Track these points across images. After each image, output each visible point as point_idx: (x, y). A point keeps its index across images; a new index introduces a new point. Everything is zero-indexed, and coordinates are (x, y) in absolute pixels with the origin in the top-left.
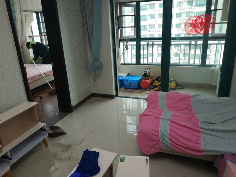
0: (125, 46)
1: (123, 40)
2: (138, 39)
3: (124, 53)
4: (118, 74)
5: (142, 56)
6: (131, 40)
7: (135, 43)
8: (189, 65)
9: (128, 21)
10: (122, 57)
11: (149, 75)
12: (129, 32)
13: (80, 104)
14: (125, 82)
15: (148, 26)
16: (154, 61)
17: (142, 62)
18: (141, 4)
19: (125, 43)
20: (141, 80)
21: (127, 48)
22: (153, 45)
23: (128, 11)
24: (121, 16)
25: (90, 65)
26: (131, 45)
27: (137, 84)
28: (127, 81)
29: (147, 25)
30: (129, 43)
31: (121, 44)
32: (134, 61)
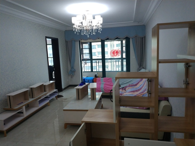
0: (85, 63)
1: (84, 60)
2: (91, 60)
3: (84, 66)
4: (83, 77)
5: (93, 68)
6: (88, 60)
8: (116, 71)
9: (86, 51)
10: (84, 68)
11: (98, 76)
12: (87, 56)
14: (86, 80)
15: (96, 53)
16: (100, 70)
17: (94, 70)
18: (92, 43)
19: (85, 62)
20: (94, 78)
21: (86, 64)
22: (99, 62)
23: (86, 46)
24: (82, 49)
25: (69, 71)
26: (88, 62)
27: (92, 81)
28: (87, 79)
30: (87, 61)
31: (83, 62)
32: (90, 70)
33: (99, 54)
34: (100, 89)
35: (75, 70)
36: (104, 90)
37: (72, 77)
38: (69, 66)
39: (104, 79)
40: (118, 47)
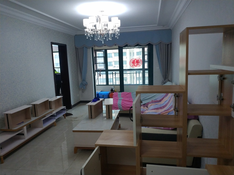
0: (99, 75)
1: (97, 71)
2: (107, 70)
3: (98, 79)
4: (96, 91)
5: (109, 81)
6: (102, 71)
7: (105, 73)
8: (136, 85)
9: (100, 60)
11: (114, 90)
12: (101, 67)
13: (75, 105)
14: (100, 95)
16: (117, 83)
17: (109, 84)
18: (108, 51)
19: (99, 73)
20: (110, 93)
22: (115, 74)
23: (100, 54)
24: (96, 57)
25: (80, 84)
26: (103, 74)
27: (107, 96)
28: (101, 94)
29: (112, 62)
30: (101, 73)
31: (96, 73)
32: (105, 83)
33: (116, 64)
34: (117, 105)
35: (87, 83)
36: (121, 107)
37: (83, 92)
38: (80, 78)
39: (122, 94)
40: (139, 56)
